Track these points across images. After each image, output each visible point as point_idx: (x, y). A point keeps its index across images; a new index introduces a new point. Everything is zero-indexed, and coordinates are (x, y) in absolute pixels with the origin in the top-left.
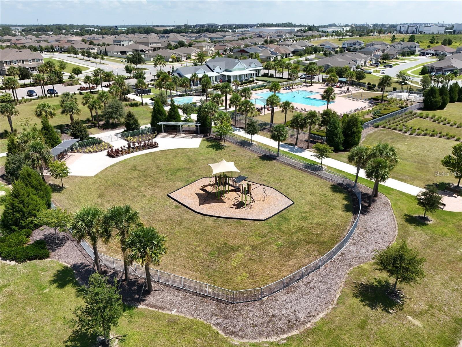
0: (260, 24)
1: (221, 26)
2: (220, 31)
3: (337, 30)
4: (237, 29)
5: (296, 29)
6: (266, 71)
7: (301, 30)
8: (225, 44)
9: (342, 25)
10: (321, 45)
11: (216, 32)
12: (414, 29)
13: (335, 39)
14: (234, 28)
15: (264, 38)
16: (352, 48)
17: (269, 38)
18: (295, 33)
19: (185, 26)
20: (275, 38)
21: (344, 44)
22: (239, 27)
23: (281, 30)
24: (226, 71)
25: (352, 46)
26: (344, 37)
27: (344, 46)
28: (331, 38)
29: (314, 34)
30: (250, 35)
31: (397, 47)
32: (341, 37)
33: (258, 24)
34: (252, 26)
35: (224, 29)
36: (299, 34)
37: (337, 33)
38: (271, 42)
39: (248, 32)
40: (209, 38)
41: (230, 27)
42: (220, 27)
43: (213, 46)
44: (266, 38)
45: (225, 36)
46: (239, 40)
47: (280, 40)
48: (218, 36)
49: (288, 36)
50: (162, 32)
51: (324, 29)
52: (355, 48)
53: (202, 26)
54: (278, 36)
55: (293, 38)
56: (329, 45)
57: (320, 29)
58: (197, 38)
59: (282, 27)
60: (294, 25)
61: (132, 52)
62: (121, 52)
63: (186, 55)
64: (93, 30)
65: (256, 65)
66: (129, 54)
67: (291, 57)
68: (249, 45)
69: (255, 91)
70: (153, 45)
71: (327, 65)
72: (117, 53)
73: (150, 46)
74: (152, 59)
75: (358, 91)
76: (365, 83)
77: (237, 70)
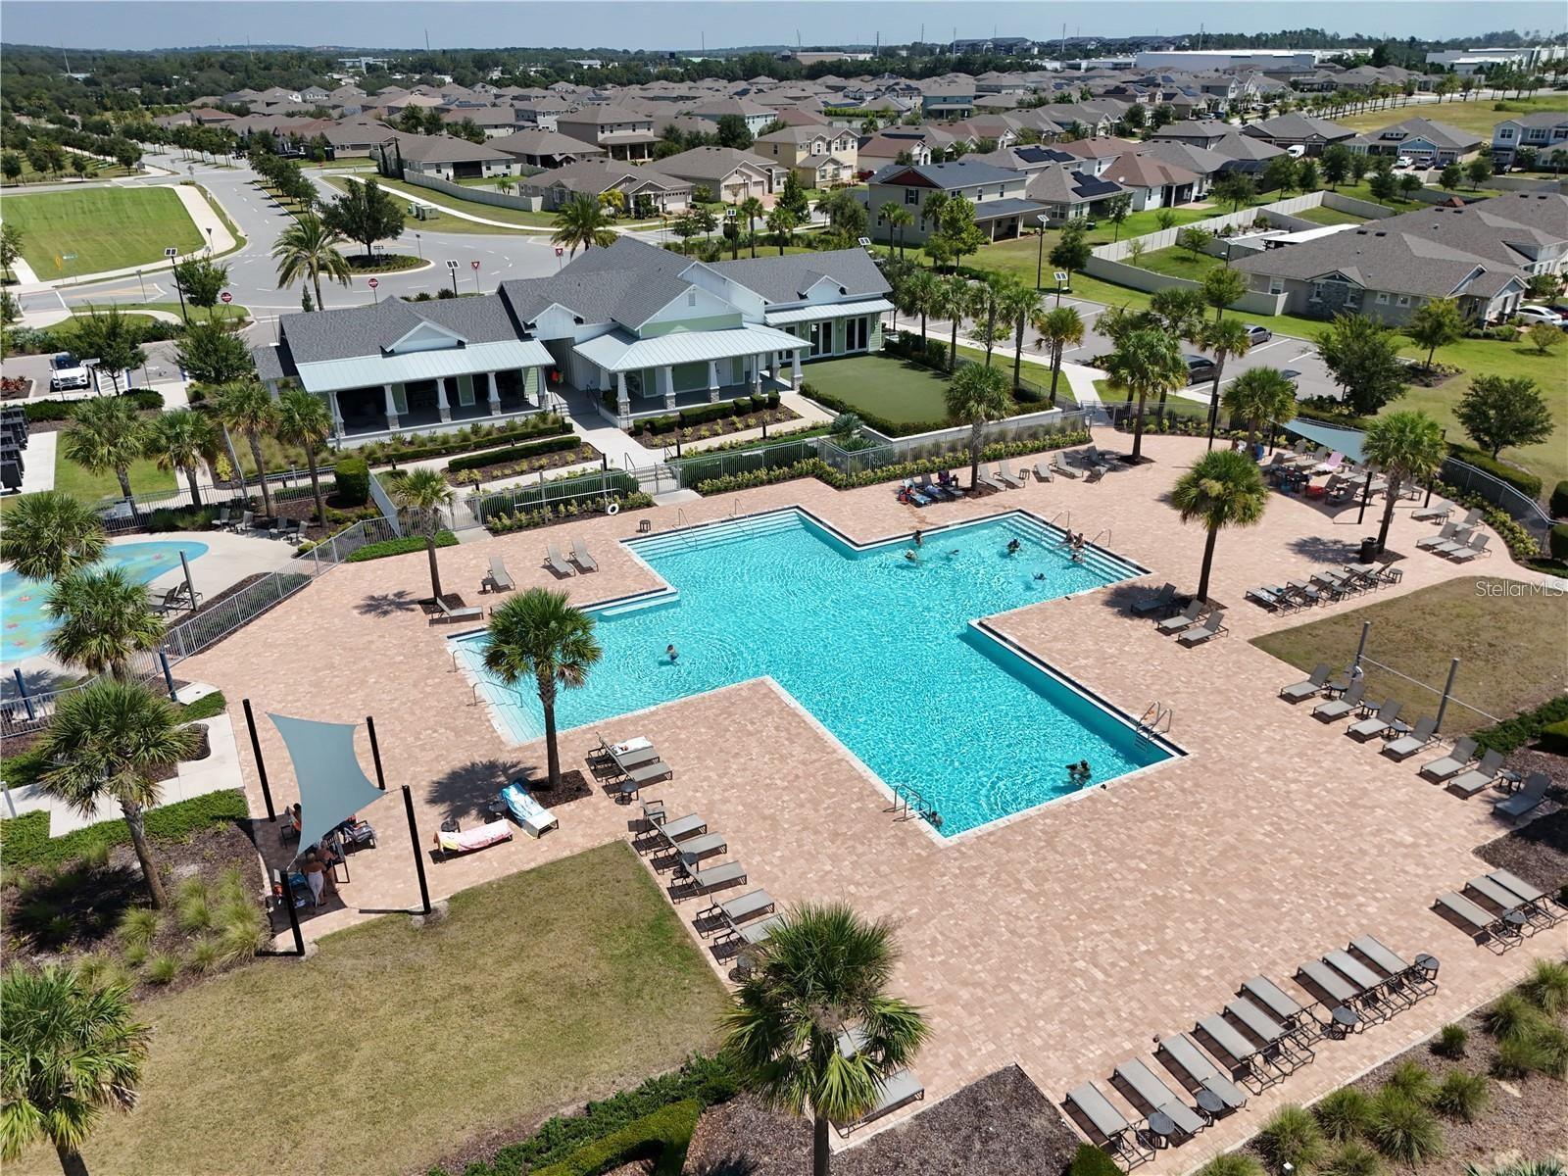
1: (1041, 45)
3: (1500, 60)
4: (1095, 56)
5: (1323, 55)
7: (1340, 59)
9: (1544, 35)
10: (1383, 138)
13: (1476, 104)
14: (1088, 54)
16: (1547, 153)
17: (1159, 100)
18: (1305, 74)
19: (914, 47)
21: (1506, 134)
22: (1106, 48)
23: (1250, 62)
24: (619, 330)
25: (1545, 145)
26: (1525, 94)
27: (1506, 142)
28: (1459, 96)
29: (1388, 80)
32: (1513, 93)
36: (1319, 77)
37: (1496, 76)
41: (1075, 49)
42: (1036, 51)
43: (853, 145)
47: (1213, 107)
49: (1253, 87)
50: (804, 72)
51: (1444, 58)
52: (1561, 155)
53: (974, 46)
54: (1205, 89)
55: (1278, 96)
56: (1425, 137)
57: (1431, 58)
59: (1266, 48)
60: (1333, 38)
61: (508, 167)
62: (457, 166)
63: (689, 184)
64: (590, 67)
65: (843, 291)
66: (491, 173)
67: (1197, 199)
68: (1042, 132)
69: (705, 494)
70: (616, 133)
71: (1334, 277)
72: (439, 171)
73: (601, 137)
74: (537, 203)
75: (1458, 560)
76: (1532, 489)
77: (679, 328)
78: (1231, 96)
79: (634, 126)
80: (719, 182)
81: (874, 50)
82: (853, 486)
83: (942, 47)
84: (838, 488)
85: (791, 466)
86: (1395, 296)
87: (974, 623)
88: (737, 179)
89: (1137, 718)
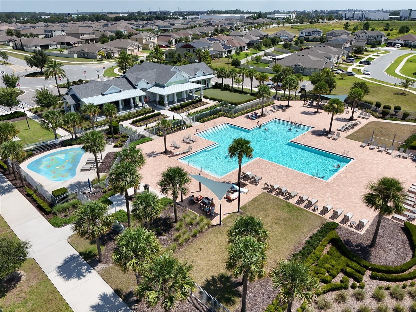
0: (210, 11)
1: (172, 13)
2: (170, 19)
3: (284, 17)
4: (188, 16)
5: (246, 16)
6: (219, 81)
7: (251, 17)
8: (171, 34)
9: (286, 11)
10: (276, 35)
11: (167, 19)
12: (360, 15)
13: (286, 27)
14: (186, 15)
15: (214, 26)
16: (311, 37)
17: (219, 27)
18: (246, 20)
19: (138, 13)
20: (227, 27)
21: (302, 33)
22: (190, 14)
23: (231, 17)
24: (157, 85)
25: (310, 36)
26: (295, 24)
27: (302, 35)
28: (282, 25)
29: (265, 22)
30: (200, 22)
31: (361, 37)
32: (293, 24)
33: (208, 11)
34: (202, 13)
35: (174, 16)
36: (249, 21)
38: (222, 31)
39: (198, 20)
40: (157, 26)
41: (182, 14)
42: (171, 14)
43: (156, 38)
44: (216, 26)
45: (174, 24)
46: (187, 28)
47: (231, 28)
48: (167, 24)
49: (239, 23)
51: (272, 16)
52: (314, 38)
53: (155, 13)
54: (229, 24)
55: (244, 25)
56: (285, 34)
57: (268, 16)
58: (144, 26)
59: (231, 14)
60: (242, 12)
61: (57, 46)
62: (41, 46)
63: (119, 49)
64: (44, 17)
65: (204, 73)
66: (52, 48)
67: (246, 50)
68: (197, 34)
69: (202, 123)
70: (85, 36)
71: (297, 65)
72: (36, 48)
73: (81, 37)
74: (75, 56)
75: (367, 119)
76: (371, 103)
77: (174, 83)
78: (235, 25)
79: (90, 34)
80: (126, 49)
81: (127, 13)
82: (234, 117)
83: (146, 13)
84: (232, 118)
85: (217, 114)
86: (311, 69)
87: (290, 141)
88: (130, 48)
89: (340, 154)
